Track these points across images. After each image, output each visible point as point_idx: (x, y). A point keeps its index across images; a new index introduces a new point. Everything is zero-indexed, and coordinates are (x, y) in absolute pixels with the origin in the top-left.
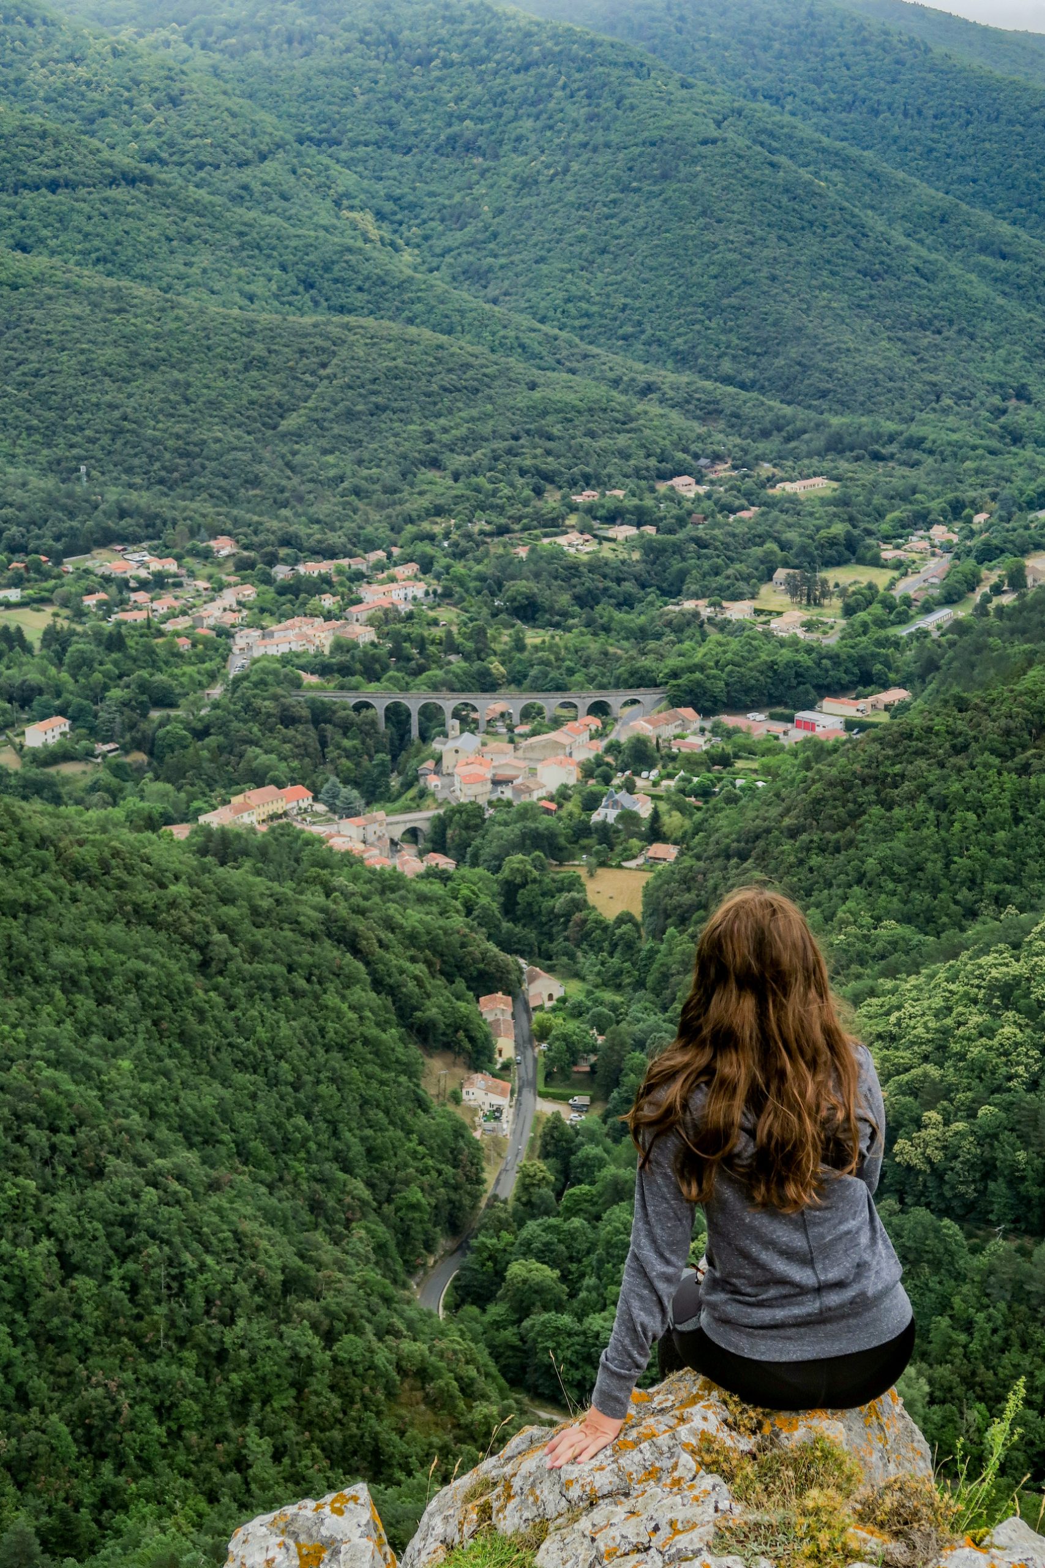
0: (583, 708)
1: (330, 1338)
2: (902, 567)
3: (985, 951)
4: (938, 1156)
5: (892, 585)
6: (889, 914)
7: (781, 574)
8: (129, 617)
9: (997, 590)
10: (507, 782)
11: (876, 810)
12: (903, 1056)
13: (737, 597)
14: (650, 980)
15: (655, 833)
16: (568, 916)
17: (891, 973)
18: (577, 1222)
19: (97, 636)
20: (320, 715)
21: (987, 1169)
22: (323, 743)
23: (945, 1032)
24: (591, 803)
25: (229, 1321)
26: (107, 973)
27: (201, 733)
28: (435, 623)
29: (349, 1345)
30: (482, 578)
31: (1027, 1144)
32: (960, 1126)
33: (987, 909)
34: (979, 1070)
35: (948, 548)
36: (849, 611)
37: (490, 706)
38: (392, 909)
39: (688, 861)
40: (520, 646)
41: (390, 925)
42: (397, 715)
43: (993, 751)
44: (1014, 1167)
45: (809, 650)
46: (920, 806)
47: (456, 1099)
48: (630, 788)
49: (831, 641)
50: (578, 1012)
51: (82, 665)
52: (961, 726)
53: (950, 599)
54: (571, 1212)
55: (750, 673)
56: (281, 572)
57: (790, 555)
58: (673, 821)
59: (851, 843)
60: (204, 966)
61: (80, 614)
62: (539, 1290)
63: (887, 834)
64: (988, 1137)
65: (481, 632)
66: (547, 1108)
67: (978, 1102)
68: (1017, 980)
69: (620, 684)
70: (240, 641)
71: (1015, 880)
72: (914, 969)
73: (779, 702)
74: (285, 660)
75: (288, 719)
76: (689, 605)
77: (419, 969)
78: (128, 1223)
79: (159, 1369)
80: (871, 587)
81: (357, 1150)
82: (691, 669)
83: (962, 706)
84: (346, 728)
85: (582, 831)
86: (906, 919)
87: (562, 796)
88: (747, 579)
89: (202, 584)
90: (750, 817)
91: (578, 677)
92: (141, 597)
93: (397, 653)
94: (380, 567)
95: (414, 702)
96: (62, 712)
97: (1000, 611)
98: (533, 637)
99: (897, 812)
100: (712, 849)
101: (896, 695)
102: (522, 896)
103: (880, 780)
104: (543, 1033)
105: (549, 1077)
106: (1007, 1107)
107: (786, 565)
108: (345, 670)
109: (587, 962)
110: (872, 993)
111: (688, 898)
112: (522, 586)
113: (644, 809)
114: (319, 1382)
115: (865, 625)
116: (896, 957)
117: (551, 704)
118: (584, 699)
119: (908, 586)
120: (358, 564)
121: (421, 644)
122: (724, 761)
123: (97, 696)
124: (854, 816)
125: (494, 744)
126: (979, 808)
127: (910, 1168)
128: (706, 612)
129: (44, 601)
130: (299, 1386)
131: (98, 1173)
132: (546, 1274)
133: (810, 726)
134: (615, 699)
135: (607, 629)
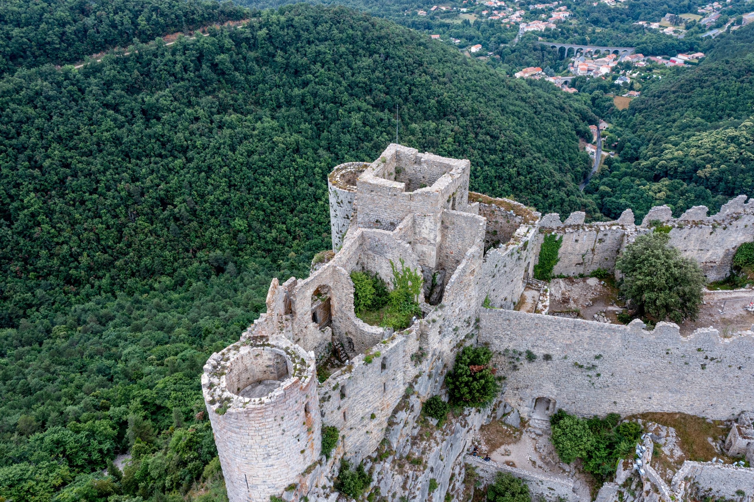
0: (611, 52)
1: (568, 196)
2: (703, 14)
3: (727, 128)
4: (708, 175)
5: (701, 20)
6: (698, 116)
7: (668, 15)
8: (494, 18)
9: (733, 25)
10: (591, 71)
11: (699, 89)
12: (702, 151)
13: (655, 21)
14: (630, 126)
15: (631, 88)
16: (609, 108)
17: (699, 131)
18: (616, 179)
19: (487, 22)
20: (543, 48)
21: (720, 179)
22: (543, 56)
23: (714, 147)
24: (615, 78)
25: (549, 189)
26: (519, 113)
27: (513, 51)
28: (571, 24)
29: (572, 198)
30: (584, 12)
31: (732, 175)
32: (716, 169)
33: (725, 117)
34: (722, 156)
35: (718, 9)
36: (687, 28)
37: (587, 49)
38: (572, 102)
39: (643, 97)
40: (594, 32)
41: (571, 106)
42: (562, 50)
43: (735, 76)
44: (727, 179)
45: (677, 40)
46: (712, 89)
47: (584, 148)
48: (624, 74)
49: (681, 37)
50: (611, 132)
51: (484, 31)
52: (727, 68)
53: (719, 26)
54: (614, 177)
55: (660, 46)
56: (531, 7)
57: (671, 9)
58: (637, 85)
59: (690, 97)
60: (535, 113)
61: (481, 16)
62: (607, 193)
63: (701, 95)
64: (723, 172)
65: (584, 28)
66: (606, 154)
67: (721, 164)
68: (736, 136)
69: (621, 45)
70: (521, 26)
71: (735, 110)
72: (705, 130)
73: (666, 54)
74: (533, 32)
75: (535, 49)
76: (641, 23)
77: (578, 118)
78: (531, 167)
79: (535, 197)
80: (695, 21)
81: (567, 158)
82: (643, 43)
83: (727, 62)
84: (549, 53)
85: (613, 85)
86: (702, 118)
87: (606, 76)
88: (658, 16)
89: (511, 9)
90: (662, 88)
91: (610, 42)
92: (495, 12)
93: (562, 33)
94: (557, 7)
95: (567, 47)
96: (480, 43)
97: (734, 32)
98: (598, 30)
99: (705, 90)
100: (650, 94)
101: (700, 55)
102: (597, 101)
103: (701, 81)
104: (604, 136)
105: (605, 146)
106: (728, 166)
107: (670, 12)
108: (548, 37)
109: (614, 120)
110: (694, 135)
111: (643, 106)
112: (596, 15)
113: (629, 81)
114: (566, 204)
115: (692, 33)
116: (699, 127)
117: (603, 50)
118: (612, 50)
119: (705, 21)
120: (551, 6)
121: (568, 30)
122: (650, 70)
123: (488, 39)
124: (692, 89)
125: (588, 61)
126: (728, 91)
127: (700, 177)
128: (645, 25)
129: (472, 12)
130: (562, 204)
131: (524, 156)
132: (608, 189)
133: (674, 62)
134: (621, 50)
135: (617, 29)
